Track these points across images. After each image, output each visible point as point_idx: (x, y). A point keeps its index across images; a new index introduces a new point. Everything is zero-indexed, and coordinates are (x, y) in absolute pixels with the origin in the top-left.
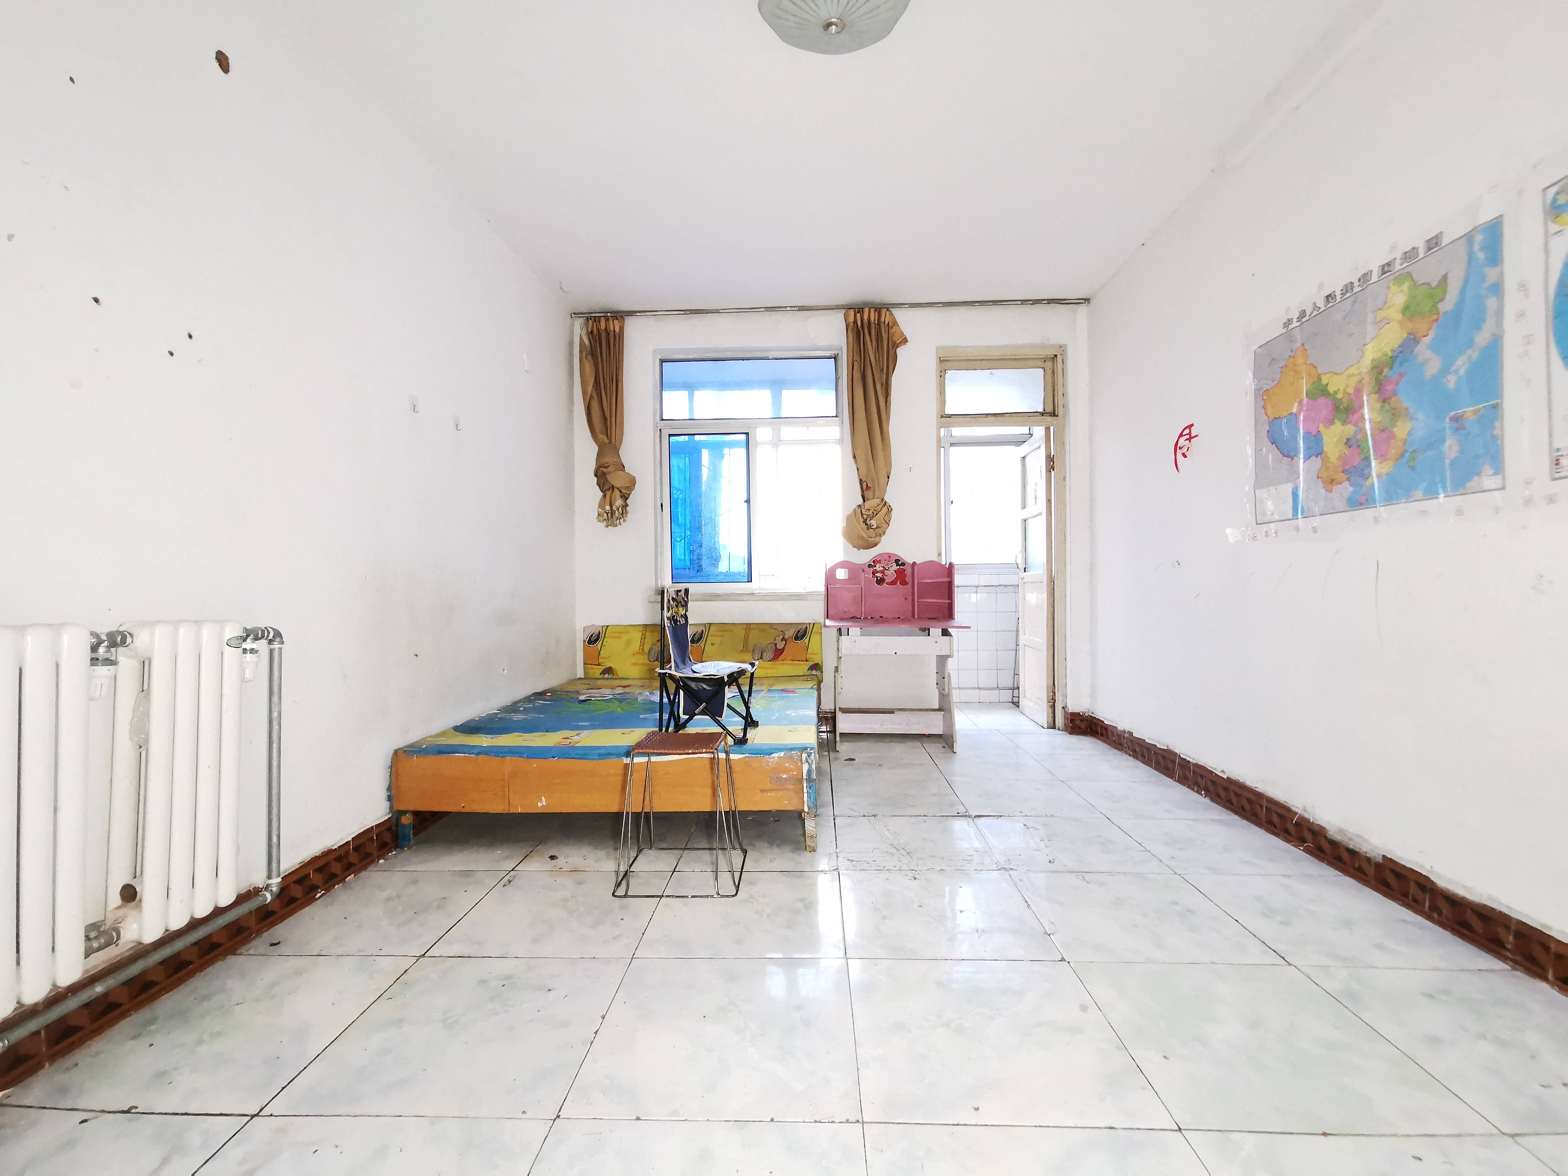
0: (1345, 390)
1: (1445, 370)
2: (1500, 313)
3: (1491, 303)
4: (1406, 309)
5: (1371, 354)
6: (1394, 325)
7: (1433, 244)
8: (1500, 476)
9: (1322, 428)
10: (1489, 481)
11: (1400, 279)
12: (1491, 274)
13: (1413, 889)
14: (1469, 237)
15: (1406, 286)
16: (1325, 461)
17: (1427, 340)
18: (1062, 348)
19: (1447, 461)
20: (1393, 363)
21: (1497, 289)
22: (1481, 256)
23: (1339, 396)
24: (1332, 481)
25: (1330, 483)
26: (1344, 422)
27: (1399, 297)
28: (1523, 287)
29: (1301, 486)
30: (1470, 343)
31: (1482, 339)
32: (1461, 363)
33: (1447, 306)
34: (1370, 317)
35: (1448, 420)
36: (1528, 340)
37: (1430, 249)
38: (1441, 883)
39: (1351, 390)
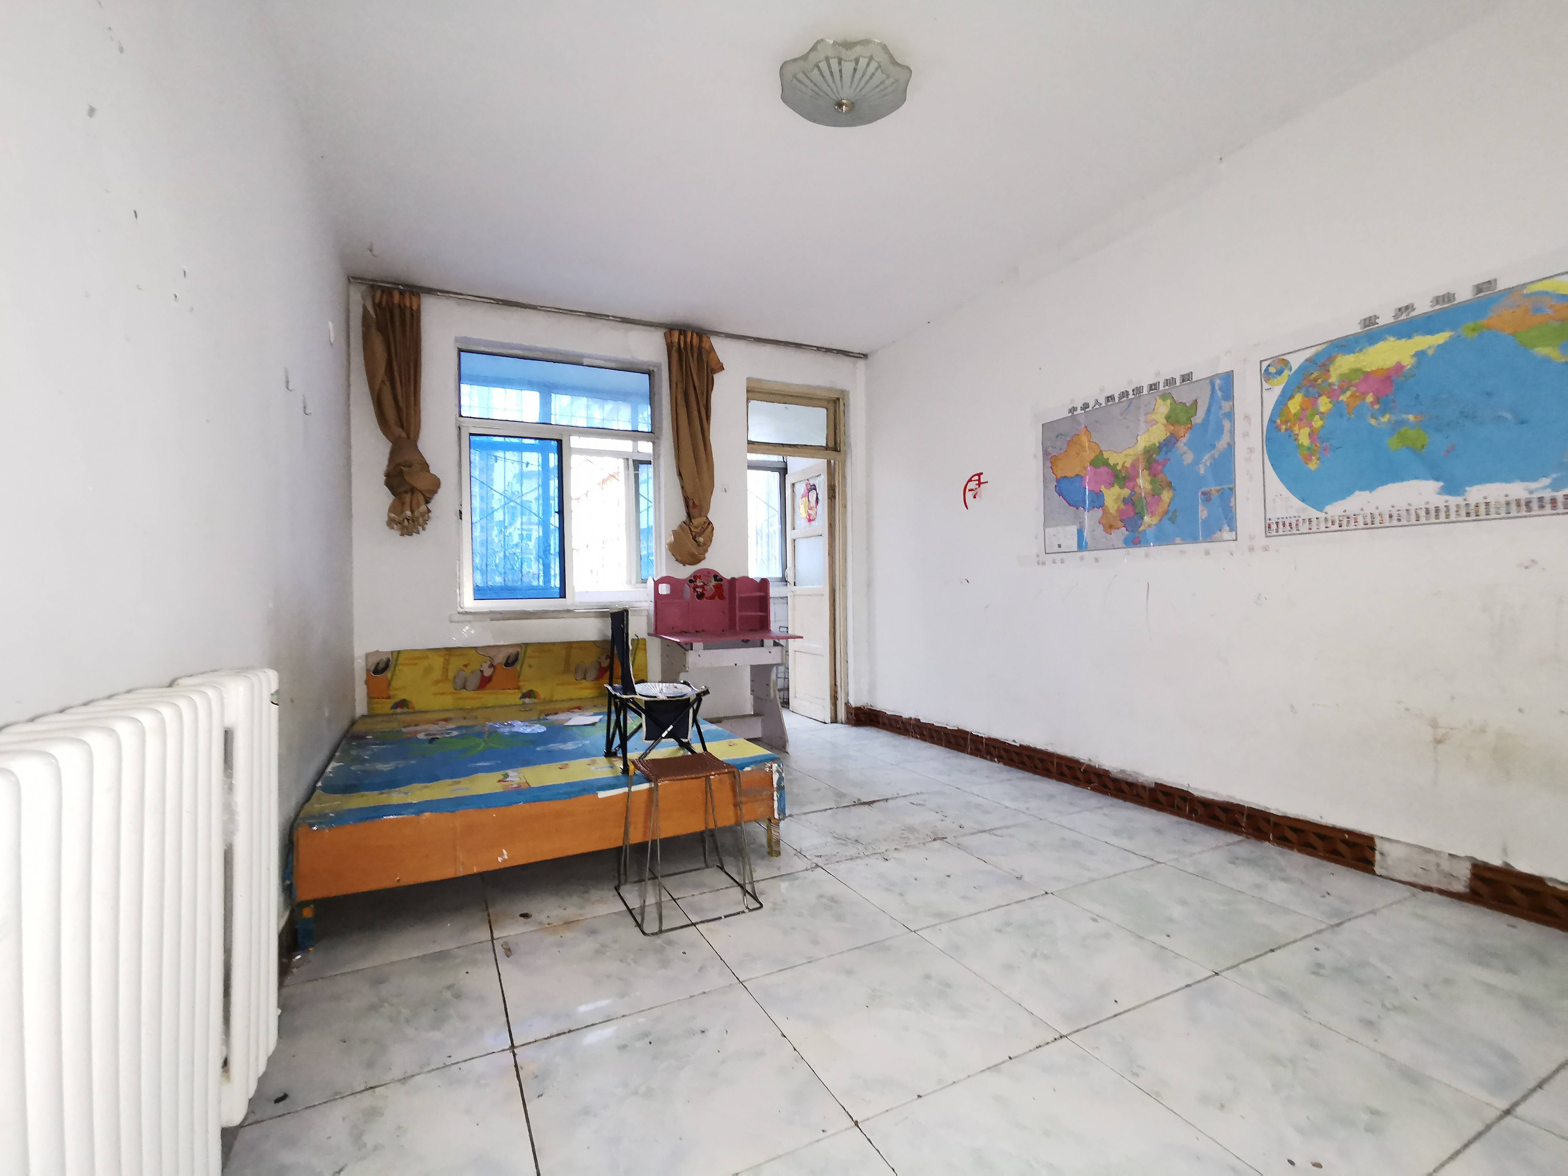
0: (1124, 464)
1: (1197, 461)
2: (1232, 432)
3: (1227, 424)
4: (1168, 418)
5: (1143, 442)
6: (1162, 428)
7: (1186, 378)
8: (1234, 533)
9: (1103, 488)
10: (1226, 535)
11: (1164, 396)
12: (1226, 406)
13: (1177, 801)
14: (1211, 380)
15: (1169, 401)
16: (1106, 512)
17: (1184, 440)
18: (844, 393)
19: (1200, 521)
20: (1160, 451)
21: (1230, 416)
22: (1219, 393)
23: (1119, 468)
24: (1111, 527)
25: (1109, 528)
26: (1122, 487)
27: (1163, 408)
28: (1247, 417)
29: (1086, 528)
30: (1213, 446)
31: (1222, 444)
32: (1206, 458)
33: (1199, 418)
34: (1142, 418)
35: (1200, 494)
36: (1251, 450)
37: (1183, 381)
38: (1196, 793)
39: (1128, 465)
